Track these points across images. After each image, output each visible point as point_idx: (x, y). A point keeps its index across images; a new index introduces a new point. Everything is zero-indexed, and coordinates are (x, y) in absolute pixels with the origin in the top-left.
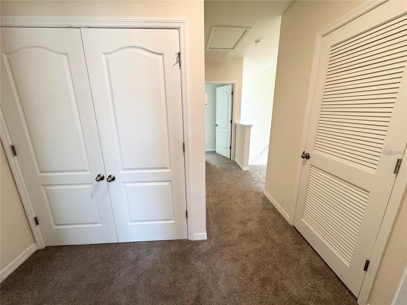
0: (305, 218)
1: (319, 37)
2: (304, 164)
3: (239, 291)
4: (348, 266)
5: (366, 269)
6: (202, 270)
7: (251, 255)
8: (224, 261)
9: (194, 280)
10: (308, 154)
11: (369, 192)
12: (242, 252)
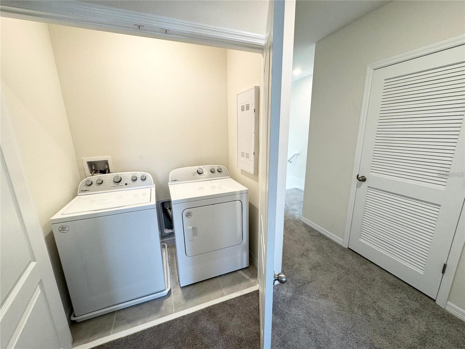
0: (363, 238)
1: (369, 71)
2: (358, 186)
3: (350, 327)
4: (422, 274)
5: (443, 271)
6: (301, 317)
7: (334, 287)
8: (316, 301)
9: (302, 331)
10: (364, 177)
11: (440, 206)
12: (325, 286)
